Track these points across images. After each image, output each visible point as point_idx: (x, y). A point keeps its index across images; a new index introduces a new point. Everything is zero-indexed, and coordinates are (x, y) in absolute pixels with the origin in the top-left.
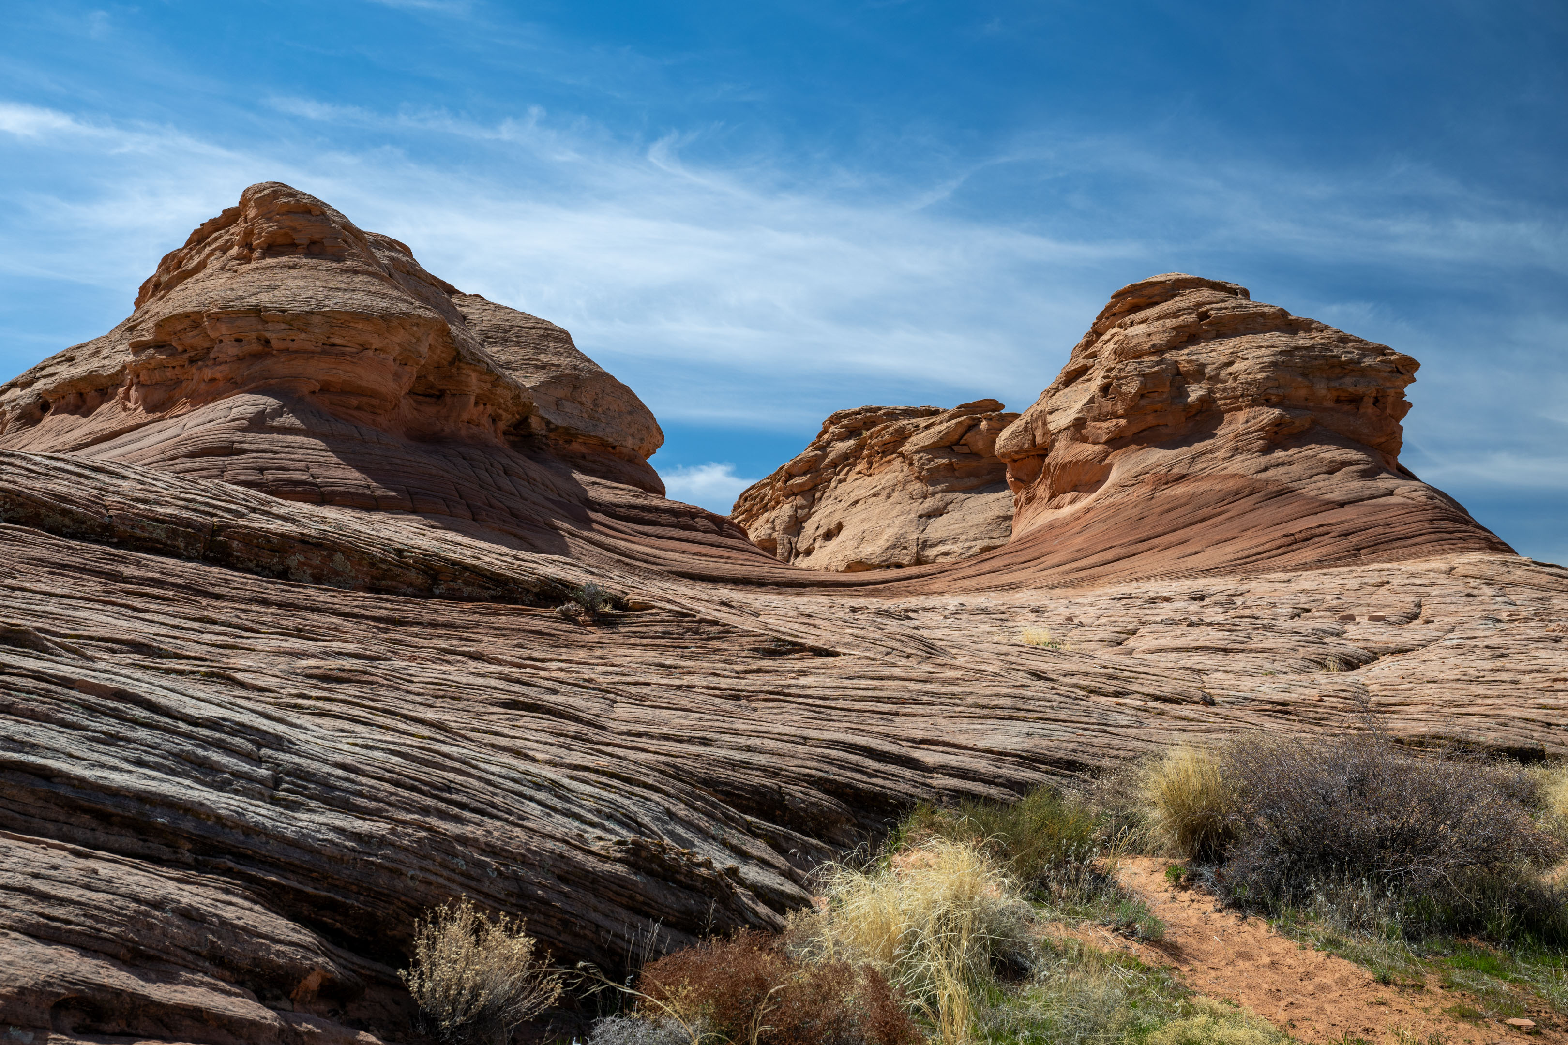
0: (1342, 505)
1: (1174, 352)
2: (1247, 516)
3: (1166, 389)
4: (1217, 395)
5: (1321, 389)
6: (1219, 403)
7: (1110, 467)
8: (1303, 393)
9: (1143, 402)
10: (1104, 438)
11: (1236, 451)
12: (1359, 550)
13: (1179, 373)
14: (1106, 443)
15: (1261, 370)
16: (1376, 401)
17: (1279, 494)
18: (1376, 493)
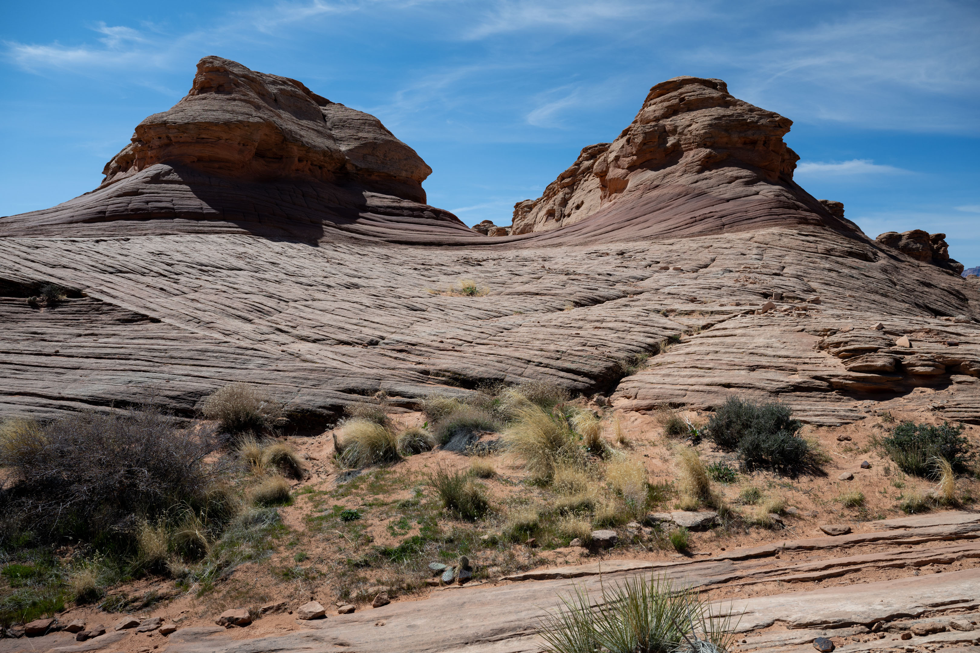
0: (728, 200)
1: (665, 120)
2: (681, 207)
3: (656, 140)
4: (682, 142)
5: (735, 137)
6: (683, 146)
7: (628, 181)
8: (725, 140)
9: (644, 147)
10: (626, 166)
11: (685, 172)
12: (724, 225)
13: (665, 131)
14: (627, 169)
15: (703, 129)
16: (765, 143)
17: (699, 195)
18: (749, 193)
